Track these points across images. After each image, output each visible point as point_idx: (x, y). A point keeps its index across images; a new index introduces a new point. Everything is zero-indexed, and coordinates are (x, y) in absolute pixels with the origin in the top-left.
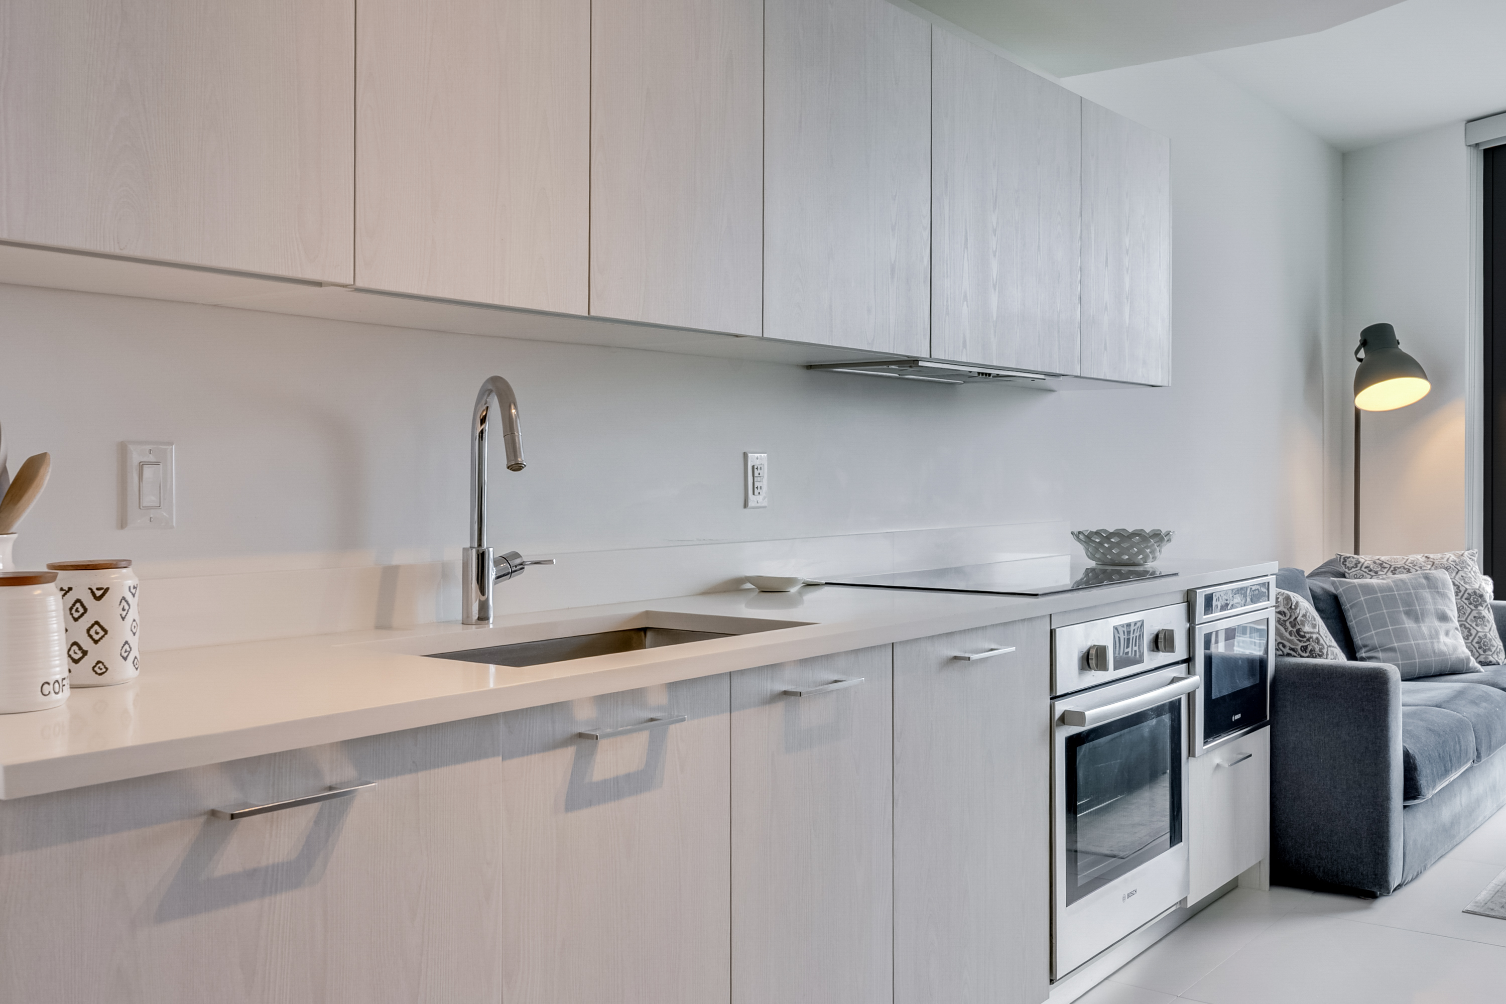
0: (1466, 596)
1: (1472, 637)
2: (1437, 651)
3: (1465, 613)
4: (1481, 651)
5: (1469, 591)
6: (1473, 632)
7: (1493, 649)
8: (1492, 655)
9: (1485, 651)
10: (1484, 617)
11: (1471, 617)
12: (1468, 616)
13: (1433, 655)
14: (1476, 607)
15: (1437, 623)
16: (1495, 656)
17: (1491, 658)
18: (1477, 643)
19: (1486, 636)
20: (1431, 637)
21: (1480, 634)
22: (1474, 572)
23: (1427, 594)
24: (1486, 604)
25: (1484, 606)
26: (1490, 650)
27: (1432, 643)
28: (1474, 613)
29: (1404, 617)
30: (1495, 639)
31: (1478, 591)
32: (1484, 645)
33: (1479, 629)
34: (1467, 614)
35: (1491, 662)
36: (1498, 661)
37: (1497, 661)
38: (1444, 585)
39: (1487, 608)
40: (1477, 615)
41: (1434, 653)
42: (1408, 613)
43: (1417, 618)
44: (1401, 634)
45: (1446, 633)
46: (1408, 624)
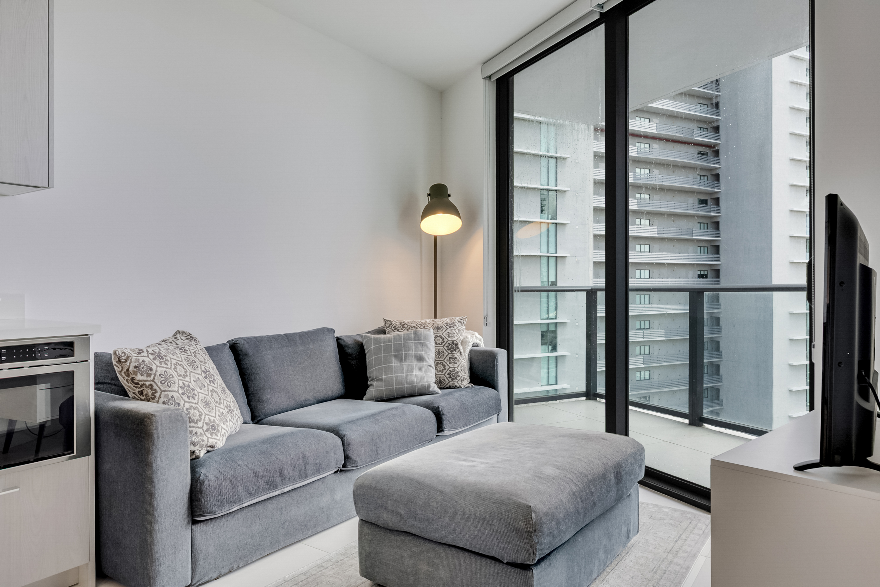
0: (447, 344)
1: (446, 370)
2: (408, 381)
3: (444, 356)
4: (450, 380)
5: (449, 342)
6: (447, 367)
7: (458, 378)
8: (457, 382)
9: (453, 380)
10: (456, 358)
11: (448, 358)
12: (446, 358)
13: (405, 383)
14: (452, 351)
15: (414, 362)
16: (460, 382)
17: (456, 384)
18: (448, 374)
19: (454, 370)
20: (407, 371)
21: (451, 369)
22: (458, 330)
23: (412, 344)
24: (458, 350)
25: (457, 351)
26: (456, 379)
27: (407, 376)
28: (450, 356)
29: (393, 359)
30: (461, 372)
31: (455, 342)
32: (453, 376)
33: (451, 365)
34: (445, 356)
35: (456, 386)
36: (461, 385)
37: (460, 386)
38: (426, 338)
39: (459, 352)
40: (451, 357)
41: (407, 382)
42: (396, 356)
43: (400, 358)
44: (389, 370)
45: (420, 369)
46: (395, 363)
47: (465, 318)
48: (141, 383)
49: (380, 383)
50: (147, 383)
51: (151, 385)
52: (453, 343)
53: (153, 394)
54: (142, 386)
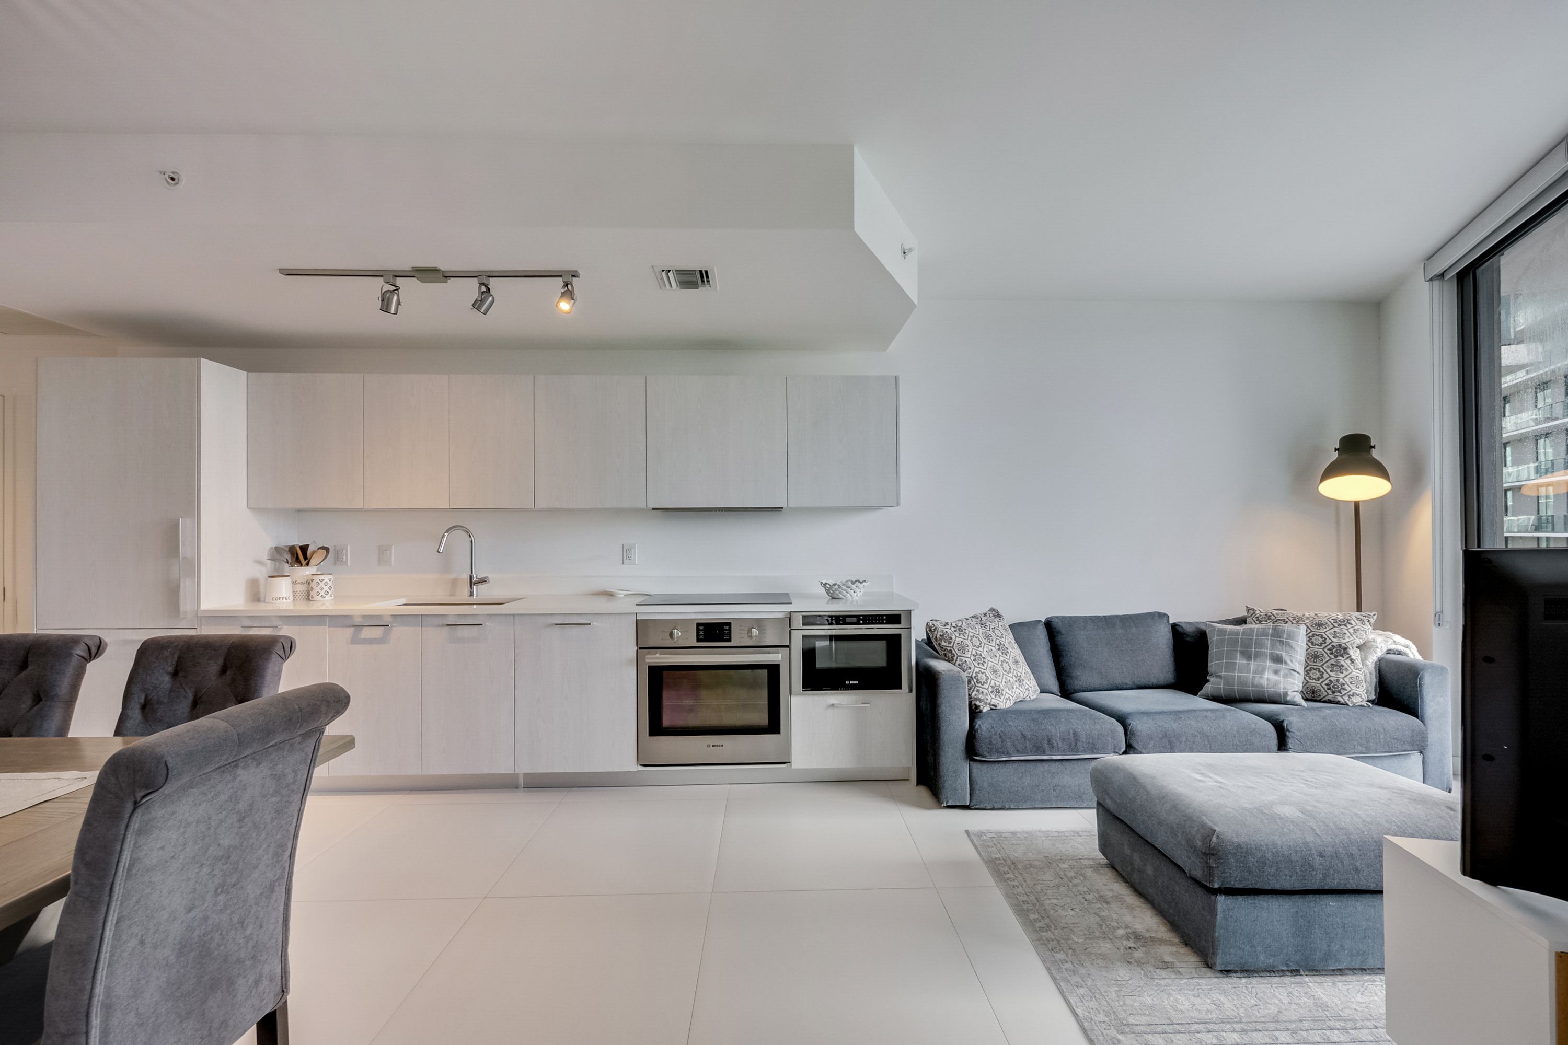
0: (1329, 647)
1: (1323, 679)
2: (1255, 683)
3: (1322, 660)
4: (1329, 692)
5: (1334, 644)
6: (1326, 676)
7: (1343, 692)
8: (1341, 697)
9: (1333, 692)
10: (1343, 666)
11: (1329, 664)
12: (1325, 663)
13: (1251, 685)
14: (1336, 657)
15: (1268, 663)
16: (1346, 698)
17: (1340, 699)
18: (1326, 684)
19: (1338, 680)
20: (1255, 672)
21: (1332, 679)
22: (1354, 630)
23: (1268, 641)
24: (1348, 656)
25: (1345, 657)
26: (1340, 692)
28: (1332, 662)
29: (1239, 655)
30: (1350, 685)
31: (1343, 645)
32: (1333, 687)
33: (1332, 674)
34: (1324, 661)
35: (1339, 701)
36: (1348, 702)
37: (1345, 702)
38: (1292, 637)
39: (1349, 659)
40: (1334, 663)
41: (1253, 684)
42: (1243, 653)
43: (1247, 656)
44: (1231, 667)
45: (1276, 672)
46: (1240, 661)
47: (1372, 614)
48: (944, 648)
49: (1218, 680)
50: (949, 649)
51: (951, 650)
52: (1340, 646)
53: (952, 657)
54: (945, 650)
